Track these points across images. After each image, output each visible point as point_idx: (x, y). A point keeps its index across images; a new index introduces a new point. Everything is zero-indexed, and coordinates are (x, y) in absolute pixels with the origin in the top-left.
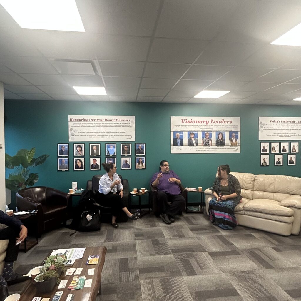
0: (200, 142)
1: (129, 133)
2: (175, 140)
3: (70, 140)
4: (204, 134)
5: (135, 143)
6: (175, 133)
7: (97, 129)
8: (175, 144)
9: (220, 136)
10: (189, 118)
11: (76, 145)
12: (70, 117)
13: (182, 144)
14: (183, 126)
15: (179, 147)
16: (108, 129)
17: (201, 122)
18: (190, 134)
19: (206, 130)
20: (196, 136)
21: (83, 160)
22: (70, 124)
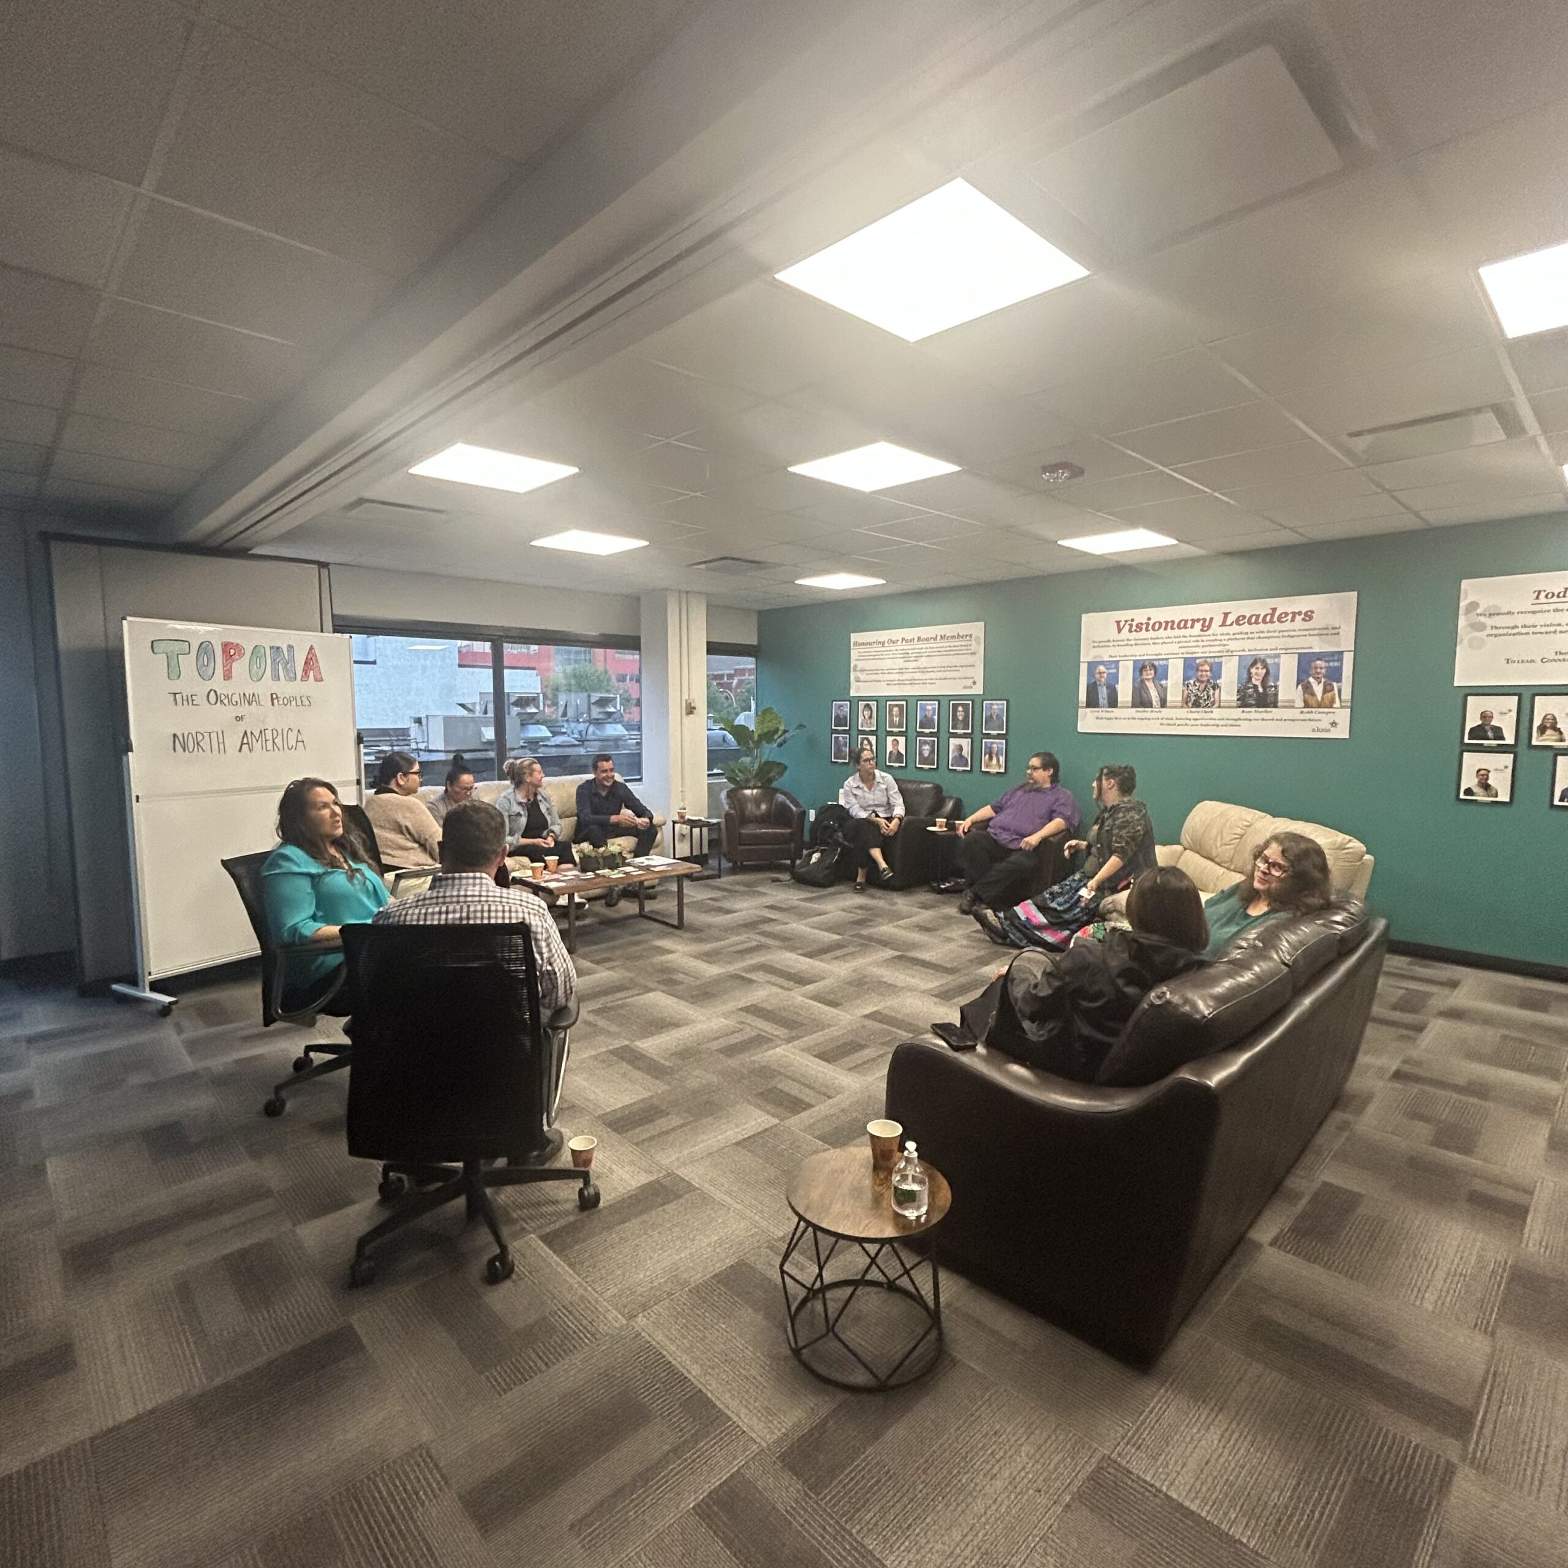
0: (1175, 695)
1: (969, 672)
2: (1092, 689)
3: (853, 693)
4: (1191, 666)
5: (983, 698)
6: (1092, 666)
7: (900, 663)
8: (1092, 702)
9: (1258, 672)
10: (1139, 615)
11: (862, 704)
12: (854, 637)
13: (1113, 703)
14: (1117, 643)
15: (1103, 712)
16: (923, 662)
17: (1183, 624)
18: (1140, 668)
19: (1199, 652)
20: (1160, 673)
21: (873, 739)
22: (854, 654)
